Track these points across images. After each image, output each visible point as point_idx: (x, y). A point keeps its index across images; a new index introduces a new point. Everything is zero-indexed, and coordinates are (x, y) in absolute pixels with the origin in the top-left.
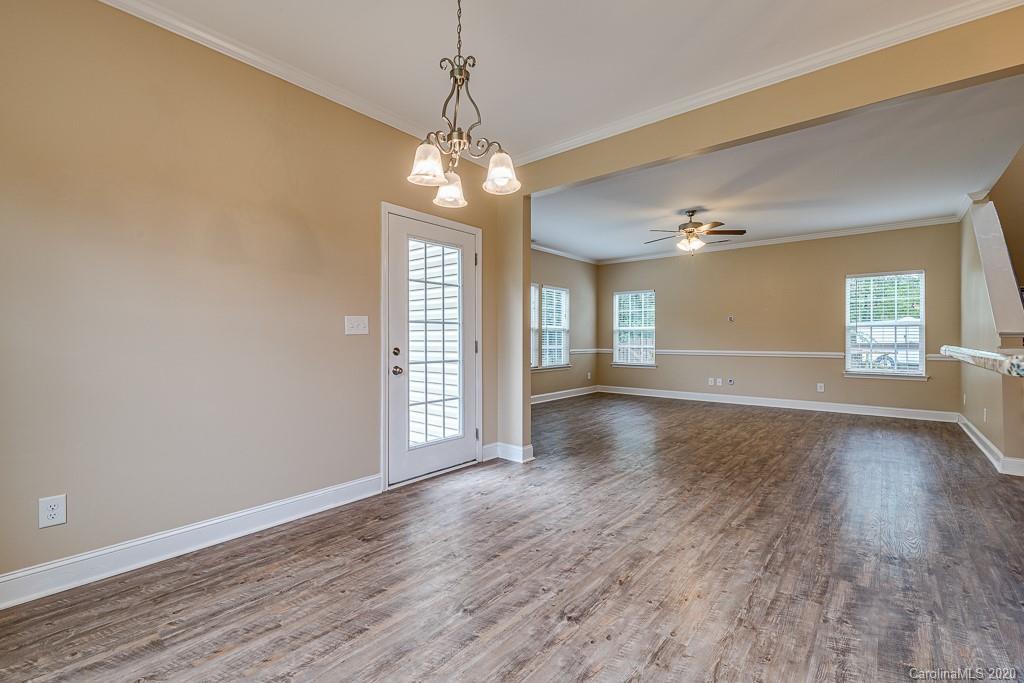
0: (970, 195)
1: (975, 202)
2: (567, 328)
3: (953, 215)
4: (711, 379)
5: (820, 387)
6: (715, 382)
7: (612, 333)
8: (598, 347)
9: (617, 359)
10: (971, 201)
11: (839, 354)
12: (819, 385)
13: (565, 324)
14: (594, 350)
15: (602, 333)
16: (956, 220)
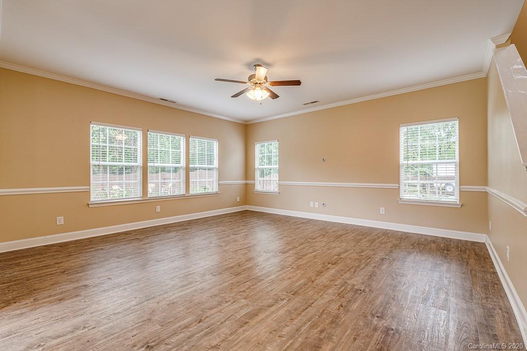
0: (493, 39)
1: (498, 47)
2: (217, 167)
3: (480, 71)
4: (312, 203)
5: (382, 210)
6: (314, 206)
7: (254, 169)
8: (246, 180)
9: (259, 187)
10: (494, 46)
11: (395, 186)
12: (381, 208)
13: (216, 164)
14: (244, 182)
15: (248, 170)
16: (483, 75)
